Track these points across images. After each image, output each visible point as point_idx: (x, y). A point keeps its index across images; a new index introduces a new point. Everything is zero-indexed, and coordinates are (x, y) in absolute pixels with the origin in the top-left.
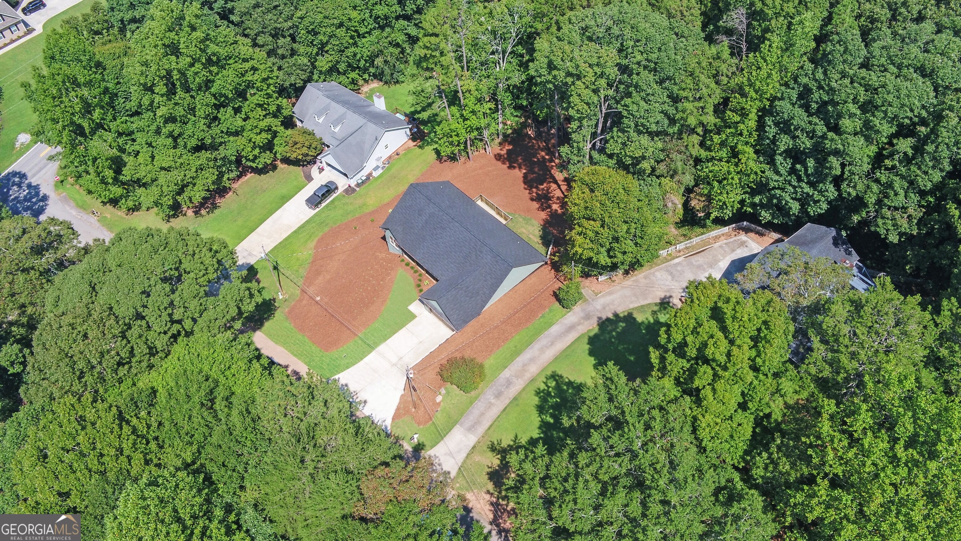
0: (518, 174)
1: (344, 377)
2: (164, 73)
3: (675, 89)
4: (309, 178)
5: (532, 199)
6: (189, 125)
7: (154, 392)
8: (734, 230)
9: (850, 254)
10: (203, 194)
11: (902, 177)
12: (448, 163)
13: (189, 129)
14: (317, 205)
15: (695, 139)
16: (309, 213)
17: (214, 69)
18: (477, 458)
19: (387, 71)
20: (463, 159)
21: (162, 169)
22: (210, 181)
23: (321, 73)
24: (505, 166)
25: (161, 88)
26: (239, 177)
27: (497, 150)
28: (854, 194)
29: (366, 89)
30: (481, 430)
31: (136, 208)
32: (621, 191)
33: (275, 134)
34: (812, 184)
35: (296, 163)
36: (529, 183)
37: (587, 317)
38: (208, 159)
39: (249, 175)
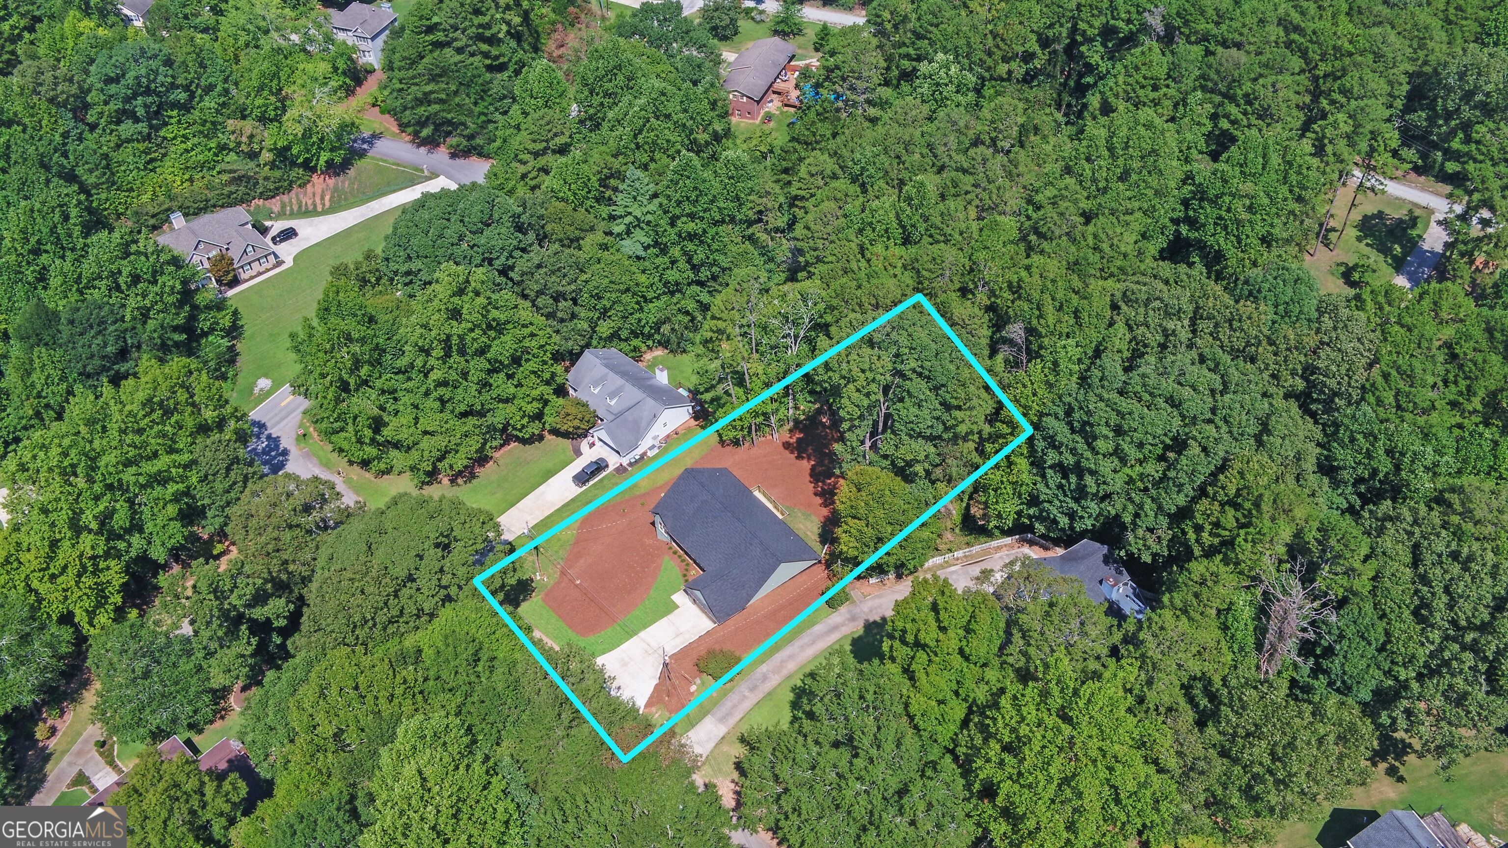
0: (806, 465)
1: (600, 661)
2: (444, 337)
3: (948, 396)
4: (578, 453)
5: (816, 494)
6: (460, 390)
7: (420, 651)
8: (1017, 541)
9: (1121, 573)
10: (465, 462)
11: (1153, 500)
12: (730, 448)
13: (460, 393)
14: (584, 483)
15: (971, 445)
16: (576, 490)
17: (492, 333)
18: (725, 748)
19: (673, 338)
20: (747, 444)
21: (426, 433)
22: (473, 449)
23: (601, 338)
24: (793, 456)
25: (438, 352)
26: (502, 446)
27: (786, 437)
28: (1113, 512)
29: (648, 356)
30: (732, 721)
31: (388, 471)
32: (887, 492)
33: (546, 402)
34: (1077, 500)
35: (566, 435)
36: (816, 476)
37: (853, 619)
38: (474, 426)
39: (513, 445)
